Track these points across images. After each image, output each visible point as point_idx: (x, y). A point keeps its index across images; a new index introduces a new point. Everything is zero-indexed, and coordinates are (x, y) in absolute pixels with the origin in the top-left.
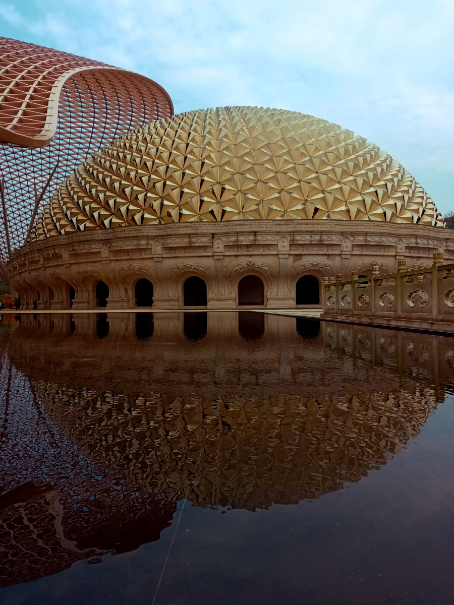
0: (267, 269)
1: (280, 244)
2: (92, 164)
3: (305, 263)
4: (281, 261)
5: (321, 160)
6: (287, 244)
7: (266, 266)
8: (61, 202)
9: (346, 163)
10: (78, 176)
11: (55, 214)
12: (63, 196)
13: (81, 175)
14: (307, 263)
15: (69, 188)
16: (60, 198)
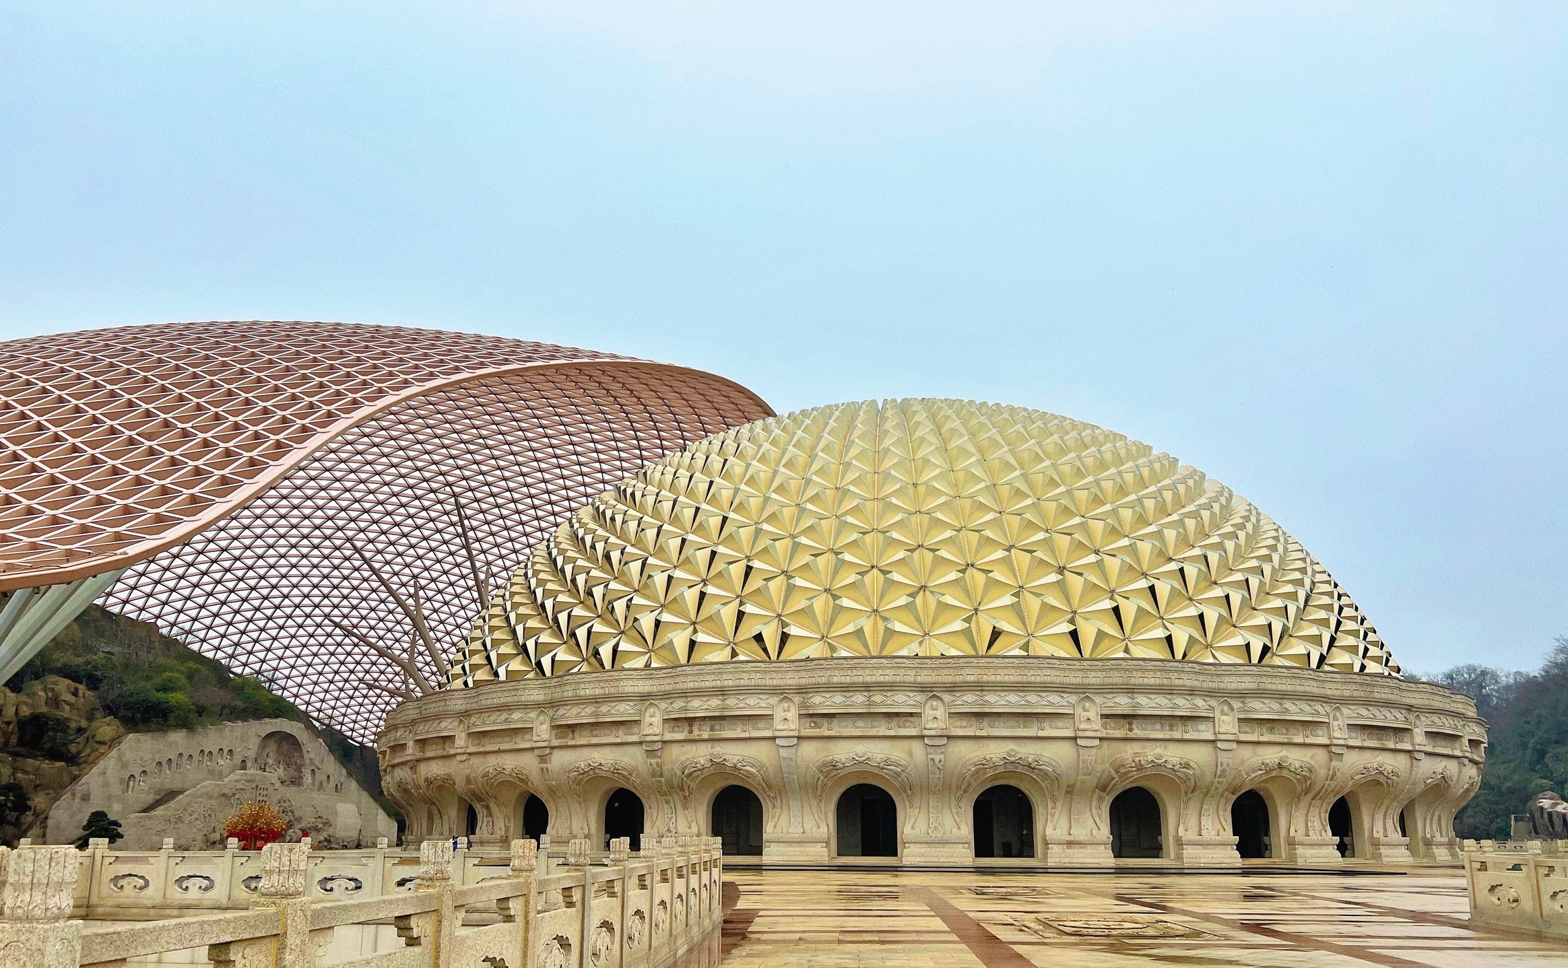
0: (754, 770)
1: (779, 714)
2: (592, 525)
3: (837, 758)
4: (783, 752)
5: (1059, 505)
6: (793, 714)
7: (753, 766)
8: (512, 616)
9: (1114, 512)
10: (554, 552)
11: (496, 643)
12: (517, 599)
13: (562, 552)
14: (839, 757)
15: (533, 582)
16: (509, 605)
